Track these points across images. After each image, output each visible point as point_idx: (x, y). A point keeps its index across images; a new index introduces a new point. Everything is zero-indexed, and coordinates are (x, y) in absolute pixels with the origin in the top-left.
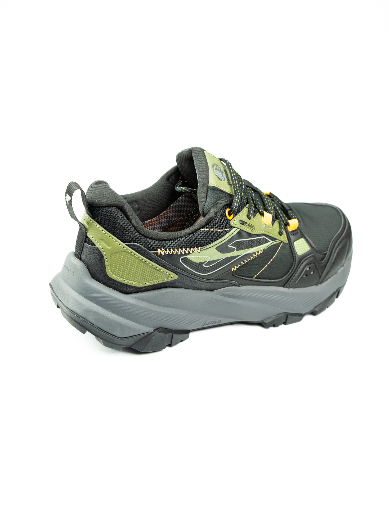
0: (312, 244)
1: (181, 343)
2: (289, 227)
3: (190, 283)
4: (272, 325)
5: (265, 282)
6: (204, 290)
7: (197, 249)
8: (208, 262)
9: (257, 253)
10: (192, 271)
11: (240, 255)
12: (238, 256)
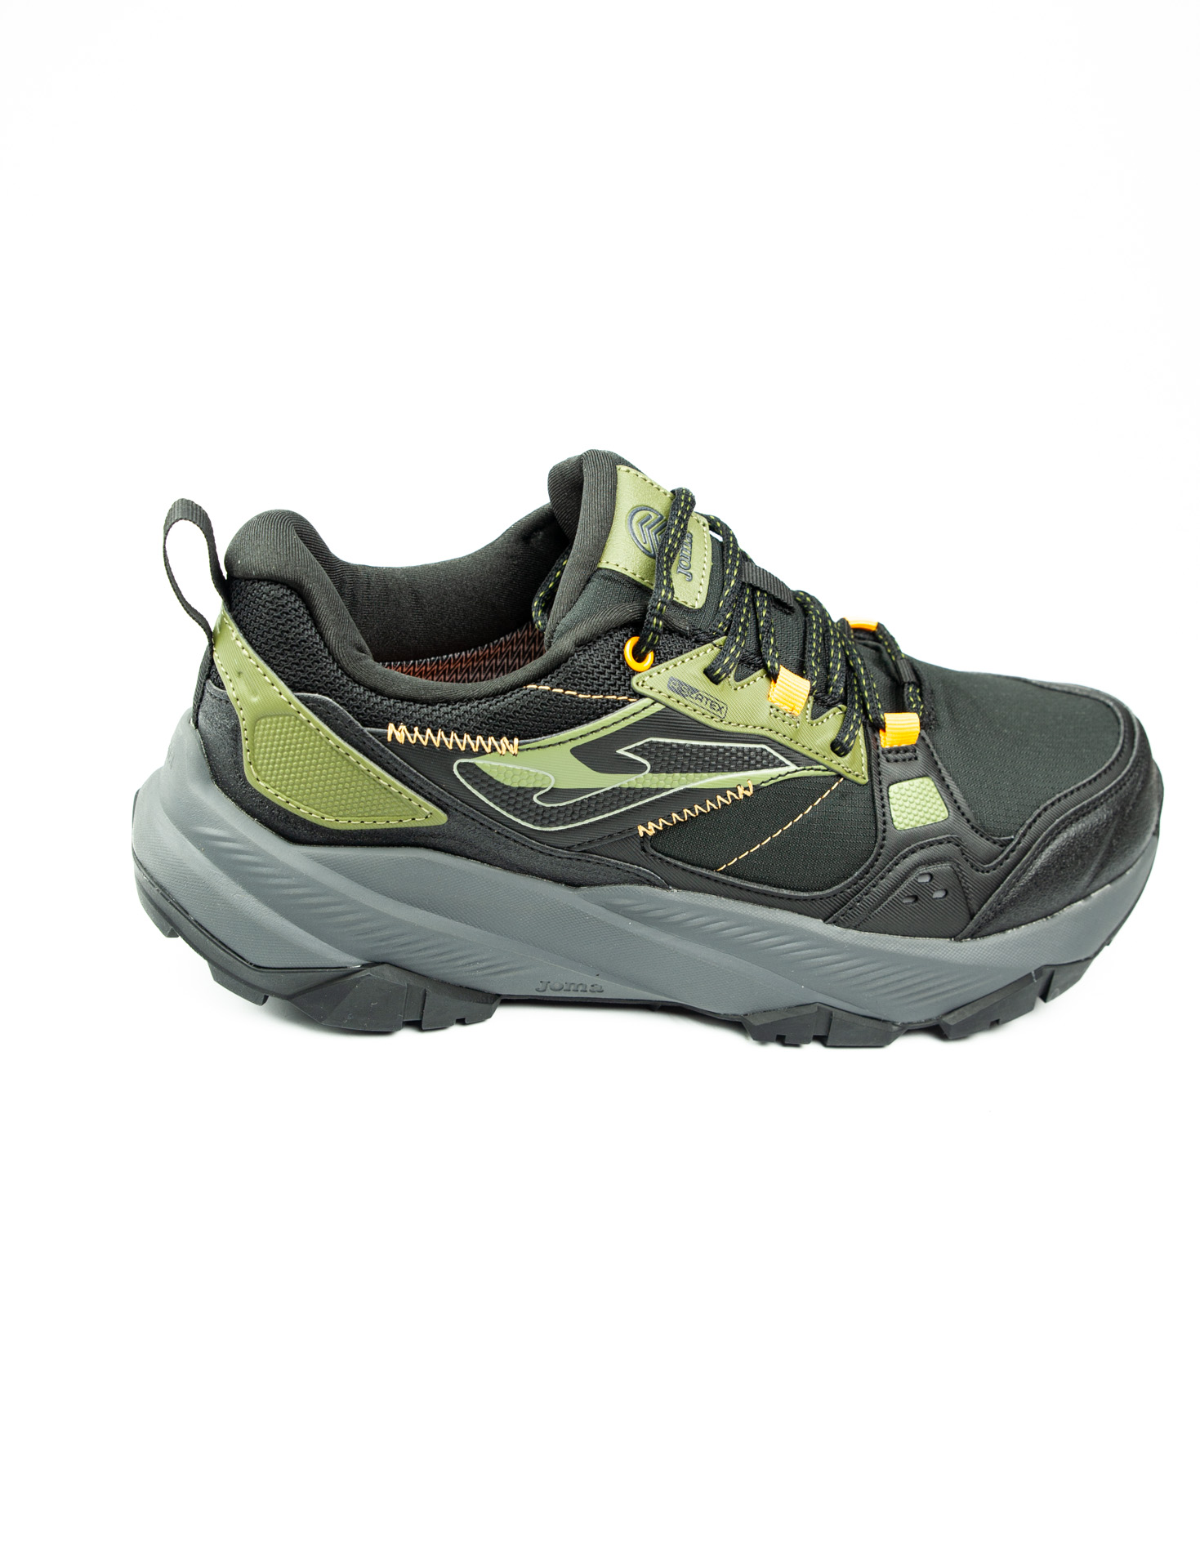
0: (962, 802)
1: (456, 1030)
2: (885, 735)
3: (493, 847)
4: (775, 1038)
5: (757, 892)
6: (547, 879)
7: (510, 743)
8: (550, 791)
9: (729, 793)
10: (498, 809)
11: (668, 790)
12: (659, 791)
